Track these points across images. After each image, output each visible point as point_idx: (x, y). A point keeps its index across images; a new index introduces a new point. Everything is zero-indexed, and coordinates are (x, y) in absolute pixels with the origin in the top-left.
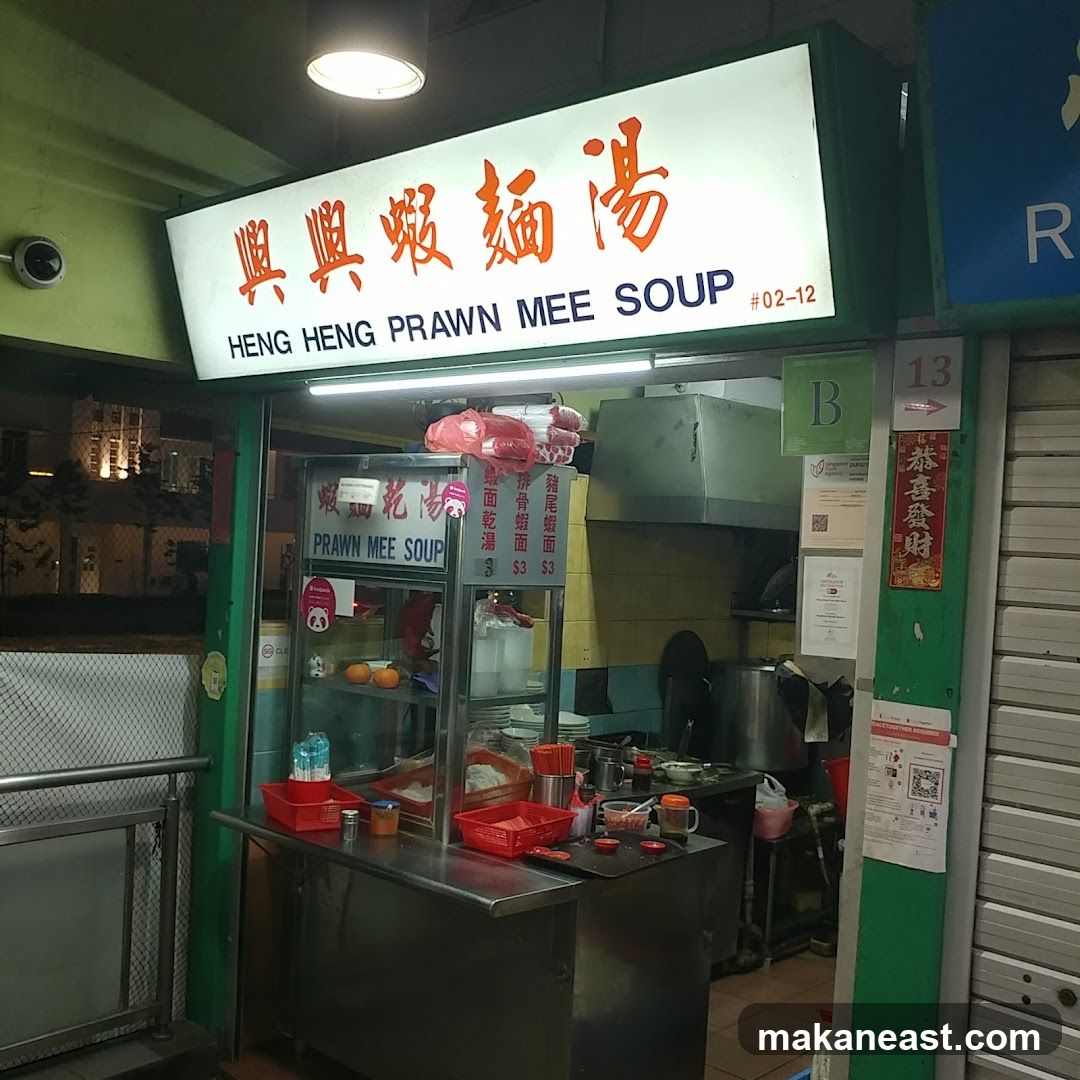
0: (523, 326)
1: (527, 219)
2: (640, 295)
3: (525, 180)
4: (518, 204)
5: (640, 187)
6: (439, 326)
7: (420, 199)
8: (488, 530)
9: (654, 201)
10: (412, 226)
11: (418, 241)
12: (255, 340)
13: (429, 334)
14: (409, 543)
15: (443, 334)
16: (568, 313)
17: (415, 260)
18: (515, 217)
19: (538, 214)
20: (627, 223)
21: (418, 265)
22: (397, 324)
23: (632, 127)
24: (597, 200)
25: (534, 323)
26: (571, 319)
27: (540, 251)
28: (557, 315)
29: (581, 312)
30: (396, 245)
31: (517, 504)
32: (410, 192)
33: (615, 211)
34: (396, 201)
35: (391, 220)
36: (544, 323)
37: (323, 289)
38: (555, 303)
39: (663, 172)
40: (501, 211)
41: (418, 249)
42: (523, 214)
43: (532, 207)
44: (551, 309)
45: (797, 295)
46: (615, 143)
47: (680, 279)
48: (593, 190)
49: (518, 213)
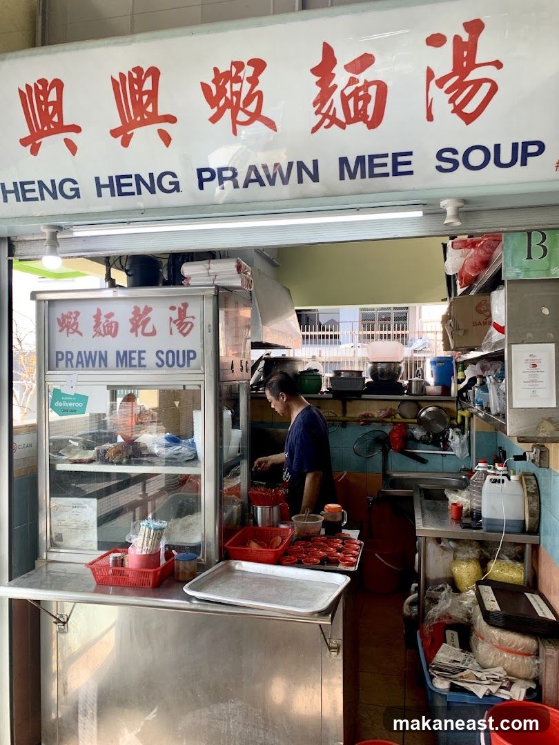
0: (342, 178)
1: (361, 93)
2: (459, 158)
3: (365, 61)
4: (352, 81)
5: (474, 75)
6: (253, 176)
7: (249, 71)
9: (486, 88)
10: (238, 94)
11: (241, 106)
12: (31, 186)
13: (241, 183)
14: (160, 354)
15: (257, 184)
16: (389, 169)
17: (235, 122)
18: (348, 91)
19: (372, 91)
20: (458, 102)
21: (238, 126)
22: (206, 175)
23: (474, 27)
24: (433, 83)
25: (352, 176)
26: (391, 174)
27: (369, 119)
28: (377, 170)
29: (401, 169)
30: (215, 109)
32: (239, 65)
33: (447, 92)
34: (221, 71)
35: (213, 88)
36: (363, 176)
37: (125, 143)
38: (377, 161)
39: (498, 64)
40: (335, 87)
41: (240, 112)
42: (358, 89)
43: (367, 84)
44: (372, 166)
46: (457, 38)
47: (497, 147)
48: (430, 74)
49: (352, 88)
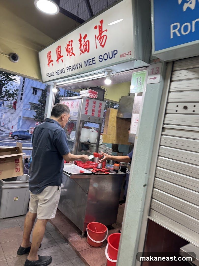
0: (85, 66)
2: (103, 57)
3: (86, 36)
4: (84, 41)
5: (103, 35)
6: (73, 68)
7: (71, 43)
8: (86, 111)
9: (105, 37)
10: (70, 49)
11: (70, 51)
12: (49, 74)
13: (72, 70)
14: (73, 113)
17: (70, 55)
18: (84, 44)
19: (87, 43)
20: (101, 42)
22: (68, 68)
23: (102, 22)
24: (96, 39)
26: (92, 64)
27: (87, 50)
28: (90, 63)
29: (94, 62)
31: (93, 107)
32: (69, 42)
33: (99, 40)
34: (68, 44)
35: (67, 48)
36: (88, 65)
37: (58, 63)
38: (90, 61)
39: (106, 30)
40: (82, 43)
41: (70, 53)
43: (87, 41)
45: (128, 54)
46: (99, 26)
47: (109, 53)
48: (96, 37)
49: (84, 43)
